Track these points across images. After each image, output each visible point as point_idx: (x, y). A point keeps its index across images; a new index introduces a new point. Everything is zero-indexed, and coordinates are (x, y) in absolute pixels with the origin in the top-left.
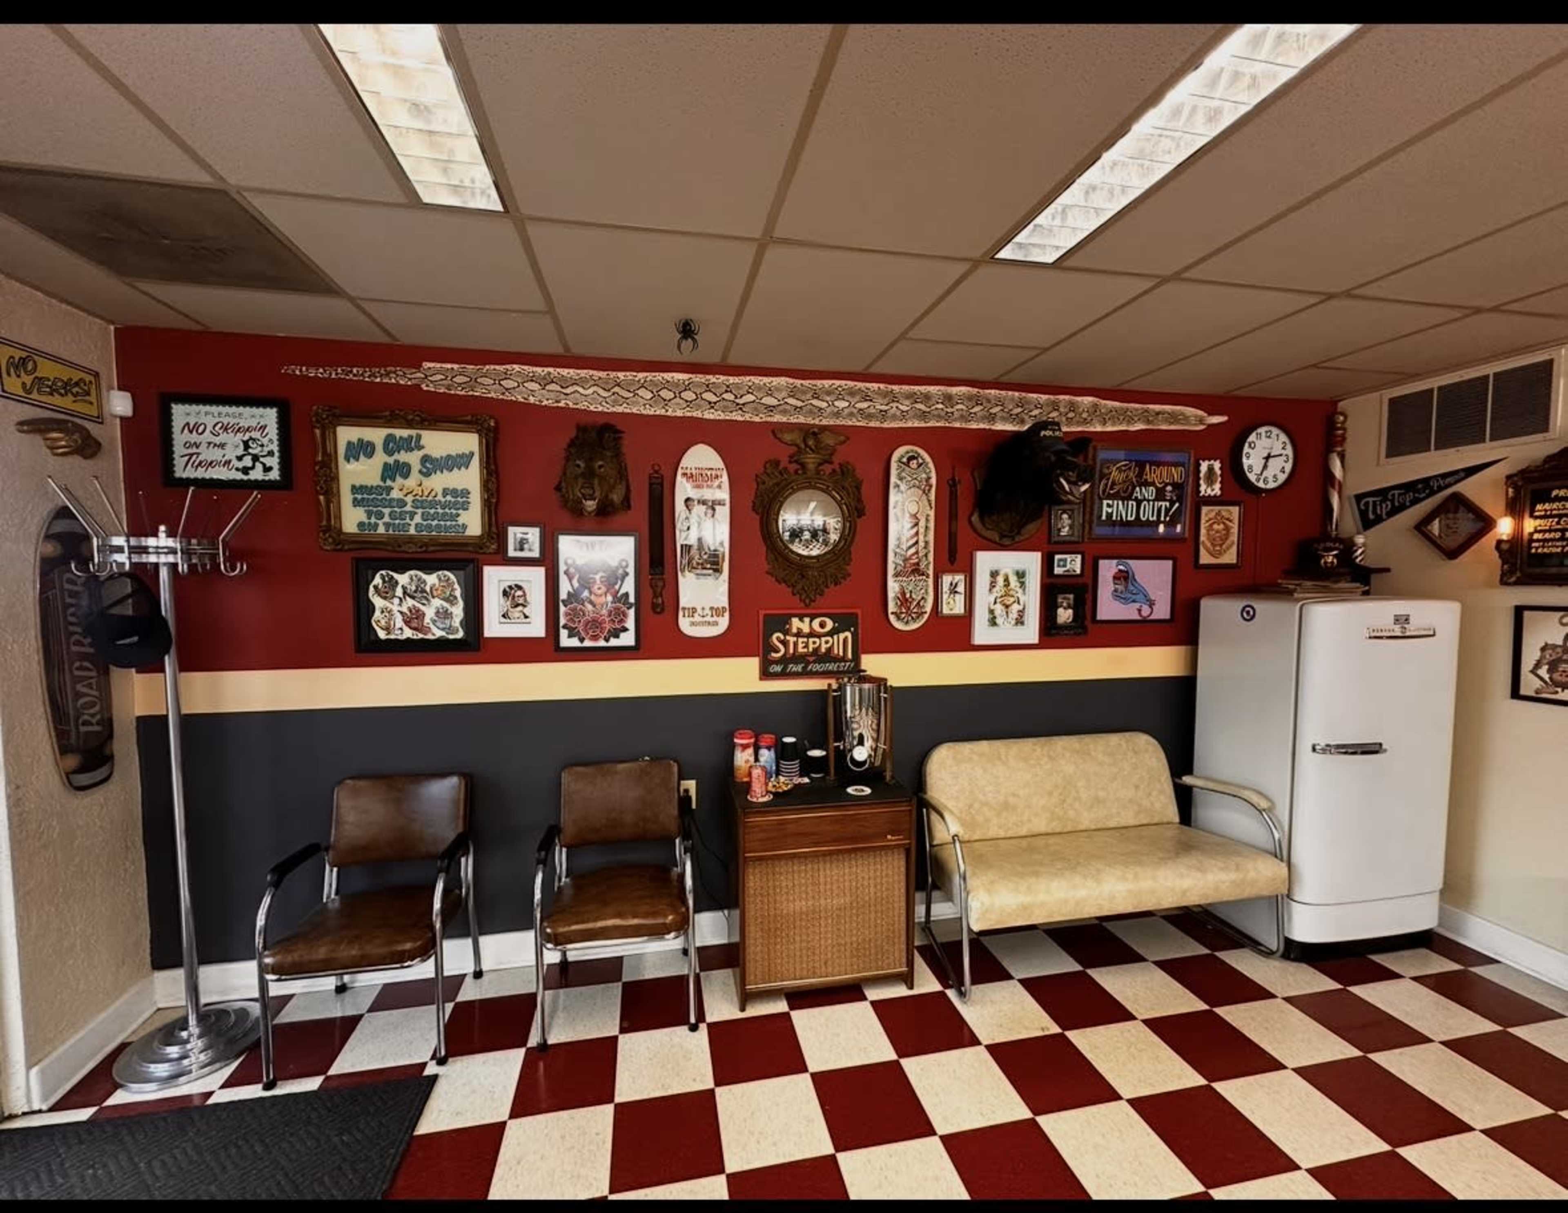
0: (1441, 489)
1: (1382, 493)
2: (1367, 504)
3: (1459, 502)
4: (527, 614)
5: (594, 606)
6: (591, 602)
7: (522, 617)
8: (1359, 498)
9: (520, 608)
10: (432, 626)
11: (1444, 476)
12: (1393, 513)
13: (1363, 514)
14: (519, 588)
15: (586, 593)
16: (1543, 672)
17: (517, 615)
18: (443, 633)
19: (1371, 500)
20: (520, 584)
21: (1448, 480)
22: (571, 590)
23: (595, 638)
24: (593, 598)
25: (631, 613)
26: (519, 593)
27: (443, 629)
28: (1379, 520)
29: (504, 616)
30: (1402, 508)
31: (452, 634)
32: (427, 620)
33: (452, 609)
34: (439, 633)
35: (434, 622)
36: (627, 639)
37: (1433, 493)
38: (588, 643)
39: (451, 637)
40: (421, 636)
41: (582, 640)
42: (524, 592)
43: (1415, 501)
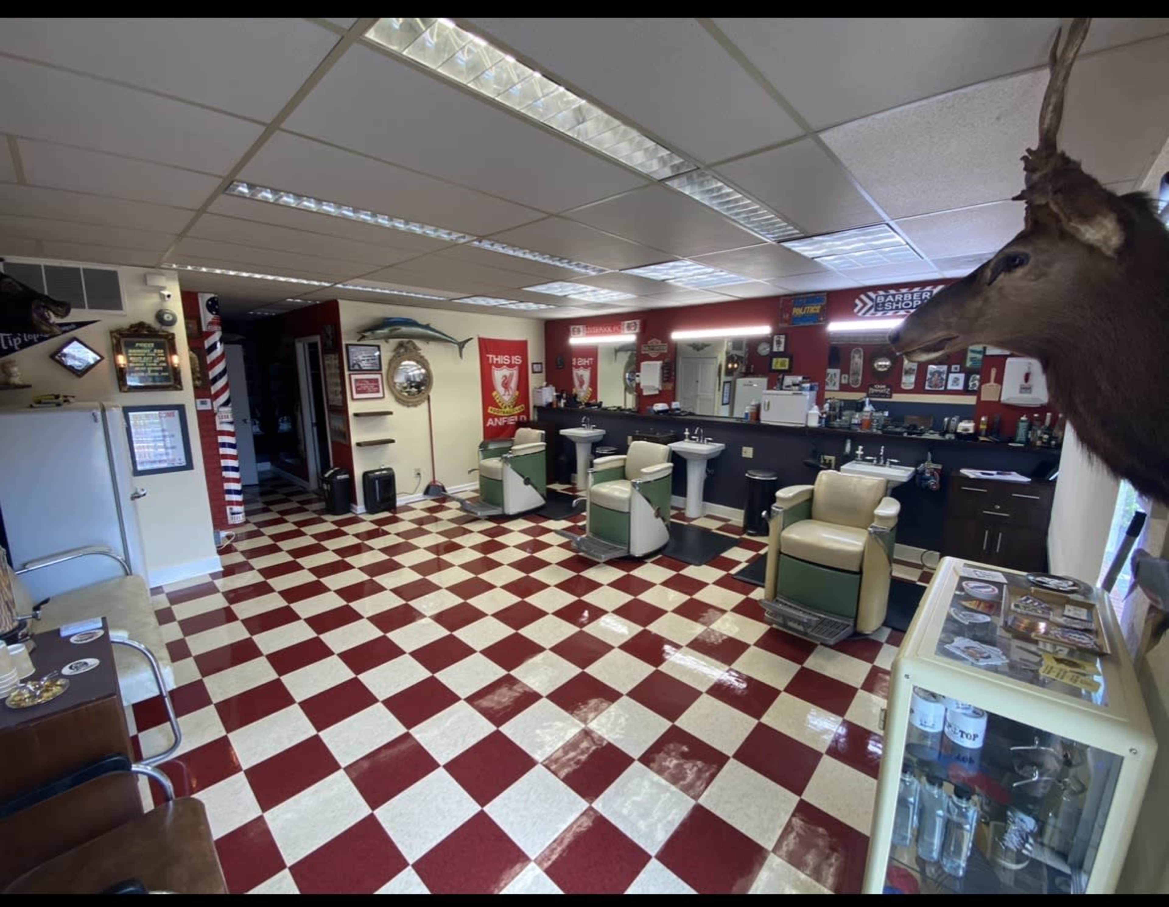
12: (23, 346)
28: (12, 350)
30: (30, 343)
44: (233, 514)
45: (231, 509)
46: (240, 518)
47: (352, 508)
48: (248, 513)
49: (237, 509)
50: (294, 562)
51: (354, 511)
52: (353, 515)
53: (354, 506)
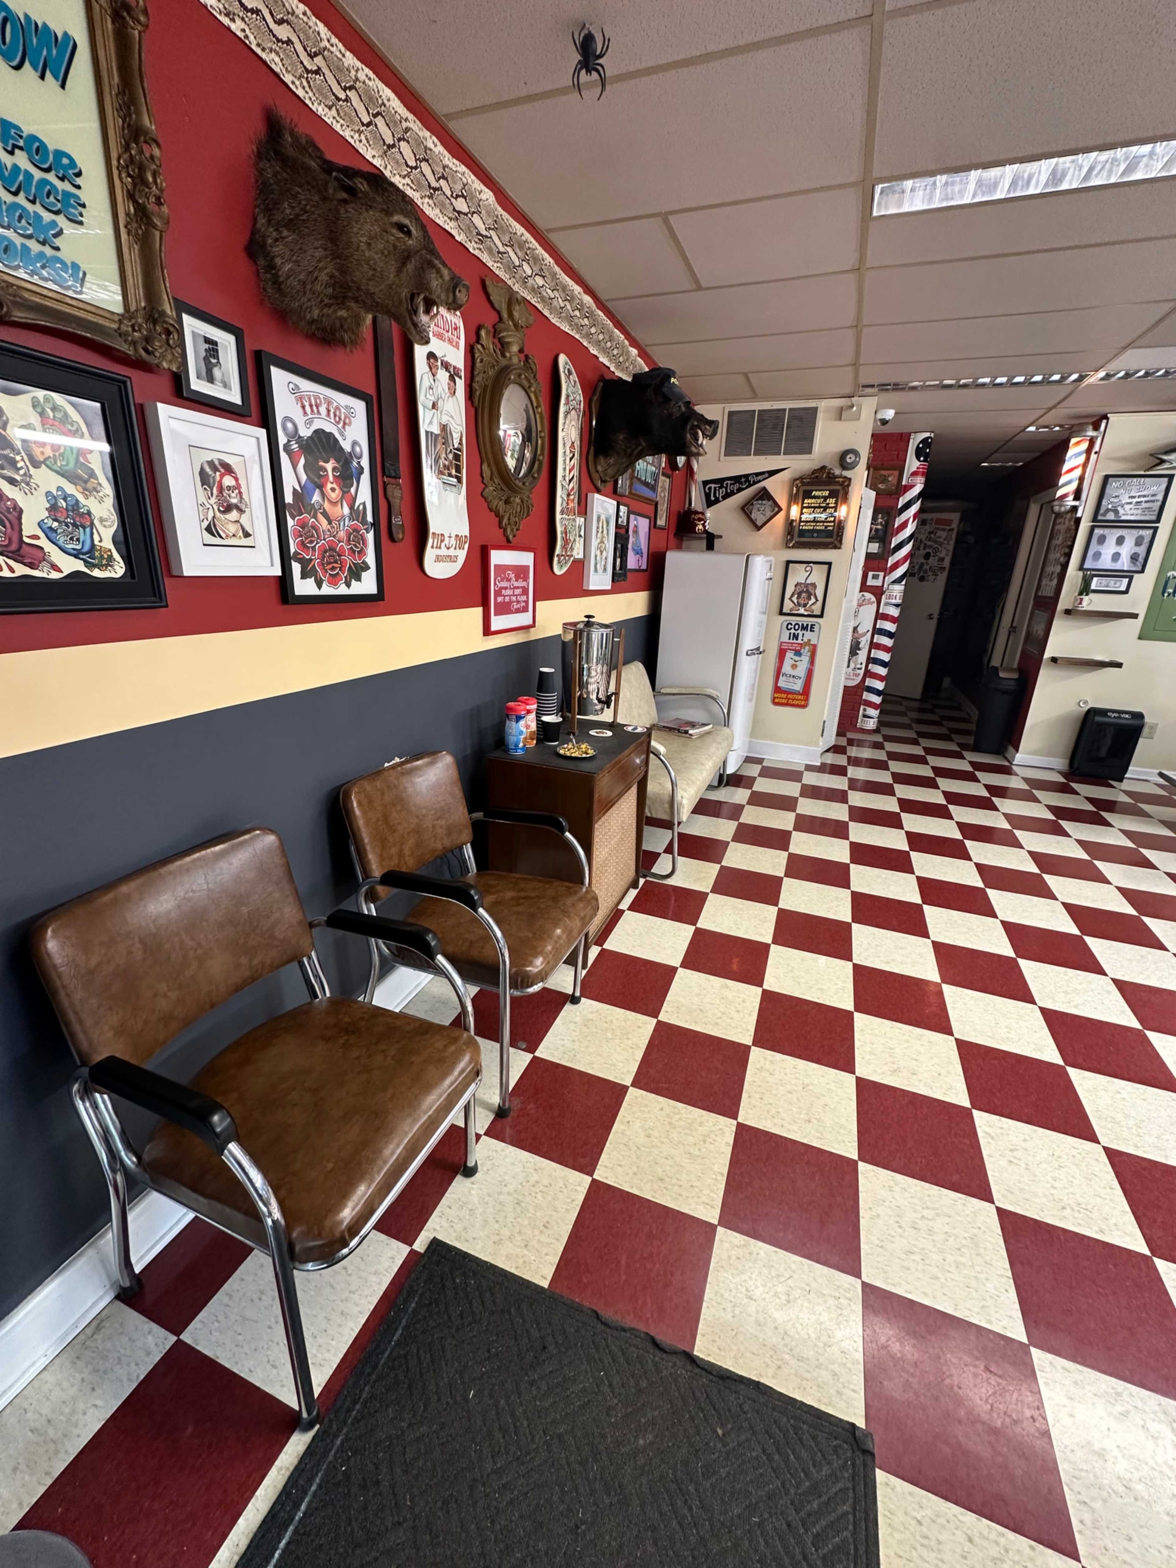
0: (755, 483)
1: (720, 481)
2: (710, 488)
3: (765, 495)
4: (248, 529)
5: (330, 523)
6: (325, 514)
7: (241, 534)
8: (705, 483)
9: (234, 515)
10: (43, 542)
11: (757, 474)
12: (727, 496)
13: (707, 496)
14: (228, 469)
15: (316, 497)
16: (795, 599)
17: (232, 528)
18: (79, 566)
19: (713, 486)
20: (228, 460)
21: (760, 478)
22: (298, 488)
23: (334, 581)
24: (327, 505)
25: (370, 537)
26: (228, 481)
27: (76, 555)
28: (717, 501)
29: (209, 529)
30: (732, 494)
31: (99, 566)
32: (29, 527)
33: (90, 504)
34: (70, 565)
35: (50, 533)
36: (367, 585)
37: (750, 486)
38: (327, 590)
39: (97, 573)
40: (21, 570)
41: (319, 585)
42: (236, 479)
43: (740, 490)
44: (865, 716)
45: (865, 710)
46: (871, 724)
47: (1006, 749)
48: (881, 723)
49: (874, 713)
50: (960, 843)
51: (1007, 755)
52: (1007, 764)
53: (1011, 749)
